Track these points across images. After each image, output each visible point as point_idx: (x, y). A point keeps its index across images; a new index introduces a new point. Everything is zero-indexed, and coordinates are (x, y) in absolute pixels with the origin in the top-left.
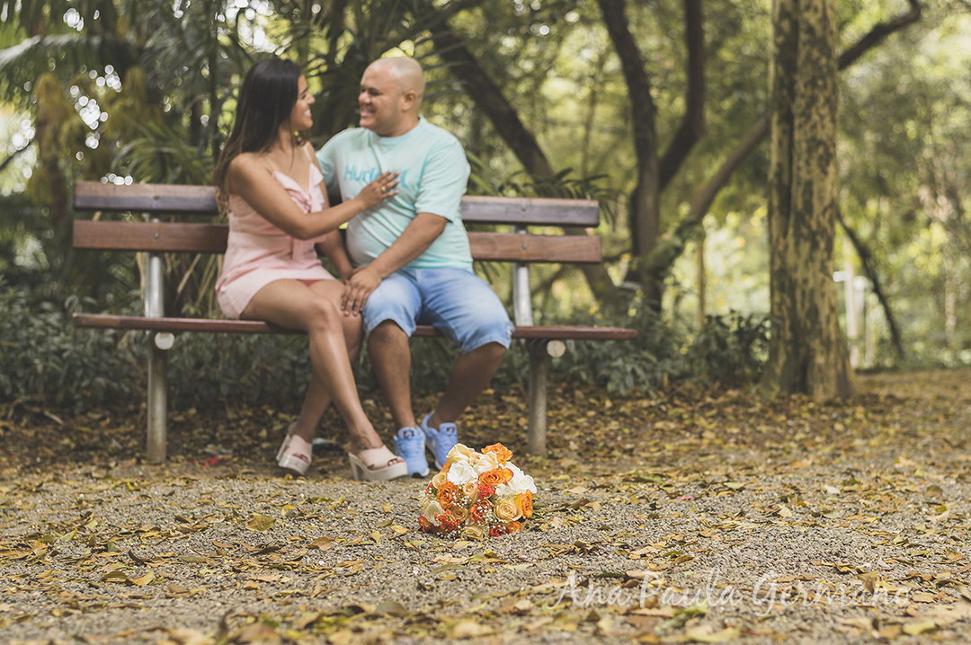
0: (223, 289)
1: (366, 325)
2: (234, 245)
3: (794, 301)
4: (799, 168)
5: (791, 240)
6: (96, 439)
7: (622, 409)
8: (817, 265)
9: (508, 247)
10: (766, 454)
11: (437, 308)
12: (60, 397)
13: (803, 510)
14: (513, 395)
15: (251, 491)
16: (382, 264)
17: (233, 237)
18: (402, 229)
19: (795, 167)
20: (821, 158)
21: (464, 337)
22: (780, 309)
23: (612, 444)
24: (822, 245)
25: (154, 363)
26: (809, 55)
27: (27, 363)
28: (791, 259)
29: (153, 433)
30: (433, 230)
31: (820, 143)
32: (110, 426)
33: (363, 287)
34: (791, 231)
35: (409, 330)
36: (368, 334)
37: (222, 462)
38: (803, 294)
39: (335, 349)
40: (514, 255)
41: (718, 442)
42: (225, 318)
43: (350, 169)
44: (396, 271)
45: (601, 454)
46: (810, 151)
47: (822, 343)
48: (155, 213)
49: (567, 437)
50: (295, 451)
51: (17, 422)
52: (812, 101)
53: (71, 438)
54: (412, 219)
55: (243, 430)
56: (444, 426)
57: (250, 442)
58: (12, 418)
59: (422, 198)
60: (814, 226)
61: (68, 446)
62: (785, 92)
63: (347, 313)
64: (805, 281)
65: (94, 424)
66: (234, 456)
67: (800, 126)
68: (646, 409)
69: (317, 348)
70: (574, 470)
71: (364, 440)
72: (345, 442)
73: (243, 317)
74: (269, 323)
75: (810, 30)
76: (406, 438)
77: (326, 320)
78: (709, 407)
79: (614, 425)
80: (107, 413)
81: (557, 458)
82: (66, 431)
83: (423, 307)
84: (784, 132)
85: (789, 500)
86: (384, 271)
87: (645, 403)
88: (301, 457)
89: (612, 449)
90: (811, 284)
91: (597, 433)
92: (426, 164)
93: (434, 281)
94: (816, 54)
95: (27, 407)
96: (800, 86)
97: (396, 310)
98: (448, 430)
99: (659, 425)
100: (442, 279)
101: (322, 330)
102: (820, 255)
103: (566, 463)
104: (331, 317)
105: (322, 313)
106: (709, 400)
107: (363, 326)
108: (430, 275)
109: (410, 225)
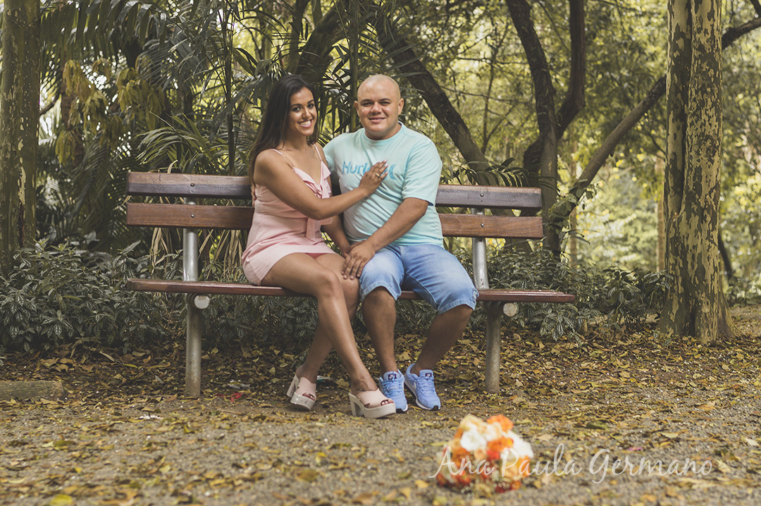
0: (247, 260)
1: (362, 290)
2: (257, 223)
3: (685, 263)
4: (691, 157)
5: (683, 214)
6: (141, 374)
7: (553, 351)
8: (705, 234)
9: (470, 226)
10: (674, 393)
11: (417, 277)
12: (111, 338)
13: (736, 464)
14: (466, 338)
15: (285, 435)
16: (376, 240)
17: (257, 217)
18: (391, 213)
19: (687, 156)
20: (708, 149)
21: (439, 301)
22: (674, 269)
23: (549, 382)
24: (709, 219)
25: (192, 318)
26: (700, 67)
27: (85, 312)
28: (683, 229)
29: (191, 374)
30: (416, 212)
31: (708, 137)
32: (150, 363)
33: (360, 257)
34: (683, 207)
35: (395, 295)
36: (363, 297)
37: (244, 396)
38: (693, 256)
39: (339, 311)
40: (474, 232)
41: (633, 380)
42: (248, 283)
43: (347, 164)
44: (385, 247)
45: (543, 391)
46: (699, 144)
47: (707, 296)
48: (191, 197)
49: (513, 375)
50: (303, 391)
51: (79, 360)
52: (702, 104)
53: (121, 373)
54: (399, 204)
55: (257, 367)
56: (423, 372)
57: (263, 378)
58: (74, 356)
59: (408, 187)
60: (702, 204)
61: (120, 381)
62: (679, 96)
63: (345, 276)
64: (695, 247)
65: (138, 361)
66: (252, 391)
67: (692, 124)
68: (572, 350)
69: (324, 311)
70: (524, 406)
71: (362, 383)
72: (337, 378)
73: (263, 283)
74: (284, 288)
75: (701, 48)
76: (390, 380)
77: (331, 287)
78: (621, 348)
79: (548, 365)
80: (148, 352)
81: (509, 396)
82: (117, 367)
83: (406, 275)
84: (678, 128)
85: (722, 454)
86: (377, 245)
87: (571, 346)
88: (309, 396)
89: (551, 387)
90: (699, 250)
91: (536, 372)
92: (409, 161)
93: (414, 255)
94: (705, 67)
95: (86, 347)
96: (692, 91)
97: (387, 279)
98: (426, 375)
99: (584, 365)
100: (421, 253)
101: (328, 296)
102: (706, 226)
103: (517, 400)
104: (335, 286)
105: (328, 283)
106: (620, 342)
107: (360, 291)
108: (412, 250)
109: (397, 209)
